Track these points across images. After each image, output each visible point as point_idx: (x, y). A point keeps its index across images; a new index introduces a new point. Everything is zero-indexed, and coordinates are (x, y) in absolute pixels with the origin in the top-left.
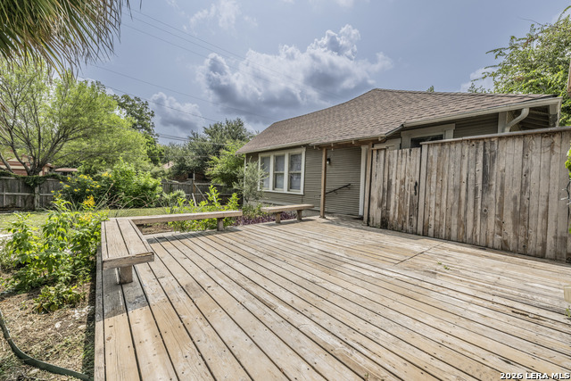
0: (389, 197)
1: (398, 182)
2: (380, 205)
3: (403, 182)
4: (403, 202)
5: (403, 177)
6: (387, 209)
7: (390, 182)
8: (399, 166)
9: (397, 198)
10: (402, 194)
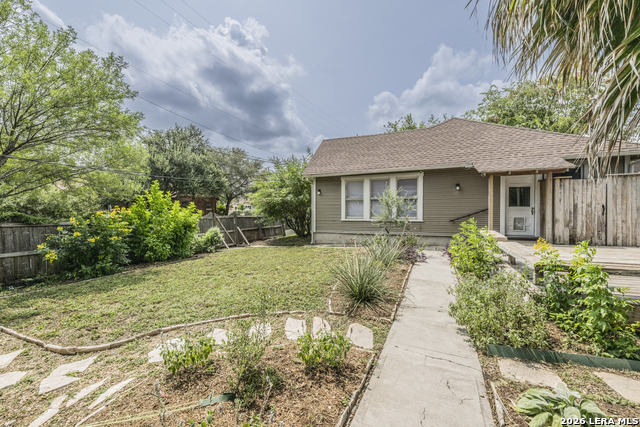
0: (575, 218)
1: (584, 205)
2: (567, 225)
3: (589, 205)
4: (591, 222)
5: (589, 201)
6: (574, 228)
7: (575, 206)
8: (585, 193)
9: (584, 218)
10: (589, 215)
